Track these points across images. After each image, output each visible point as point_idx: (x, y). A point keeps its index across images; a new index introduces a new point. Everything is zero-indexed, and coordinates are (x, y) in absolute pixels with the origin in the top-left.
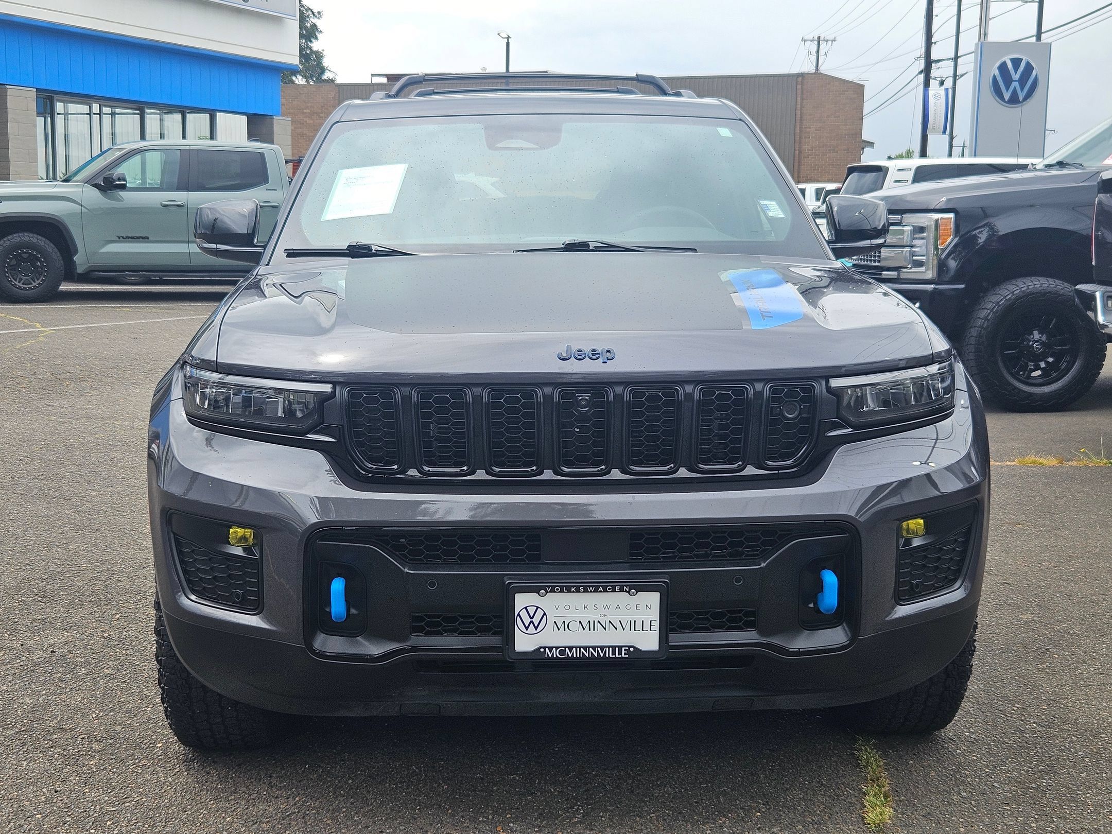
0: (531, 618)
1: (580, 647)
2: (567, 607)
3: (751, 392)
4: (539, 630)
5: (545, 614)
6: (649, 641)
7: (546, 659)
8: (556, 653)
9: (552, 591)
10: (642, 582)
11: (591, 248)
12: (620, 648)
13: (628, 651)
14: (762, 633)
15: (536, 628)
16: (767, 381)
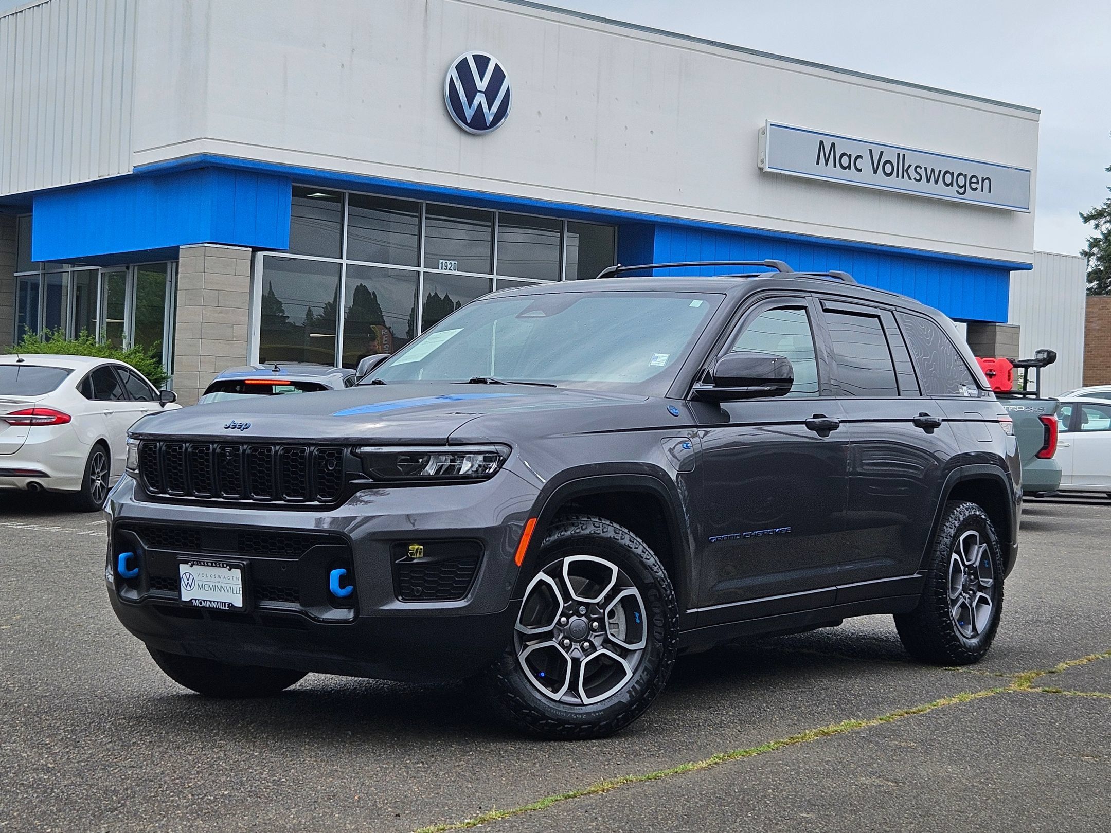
1: (208, 601)
2: (204, 575)
3: (308, 452)
5: (194, 578)
6: (238, 601)
7: (194, 606)
8: (198, 603)
10: (232, 562)
12: (225, 603)
13: (229, 605)
14: (301, 606)
16: (316, 445)
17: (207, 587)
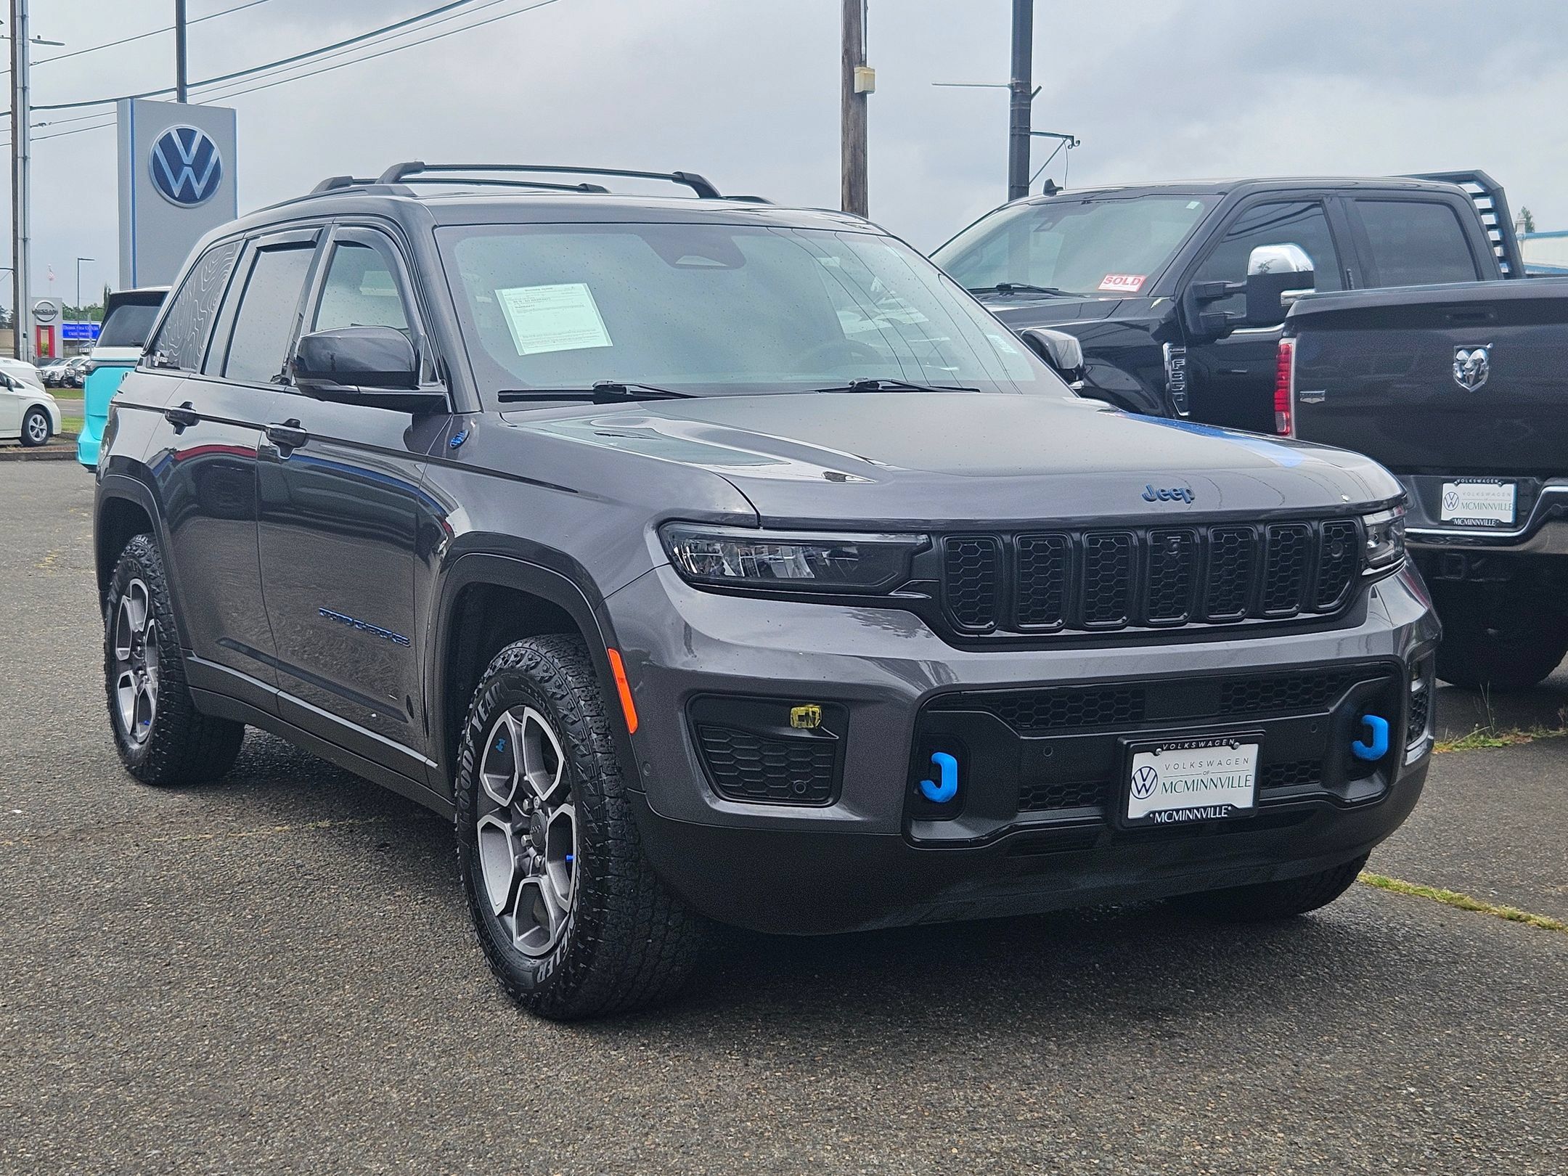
0: (1144, 780)
1: (1185, 809)
2: (1176, 766)
3: (1310, 532)
4: (1149, 794)
5: (1156, 775)
6: (1244, 799)
7: (1155, 825)
8: (1165, 818)
9: (1168, 749)
10: (1242, 733)
11: (880, 389)
12: (1221, 807)
13: (1228, 812)
14: (1325, 786)
15: (1147, 791)
16: (1320, 519)
17: (1180, 787)
